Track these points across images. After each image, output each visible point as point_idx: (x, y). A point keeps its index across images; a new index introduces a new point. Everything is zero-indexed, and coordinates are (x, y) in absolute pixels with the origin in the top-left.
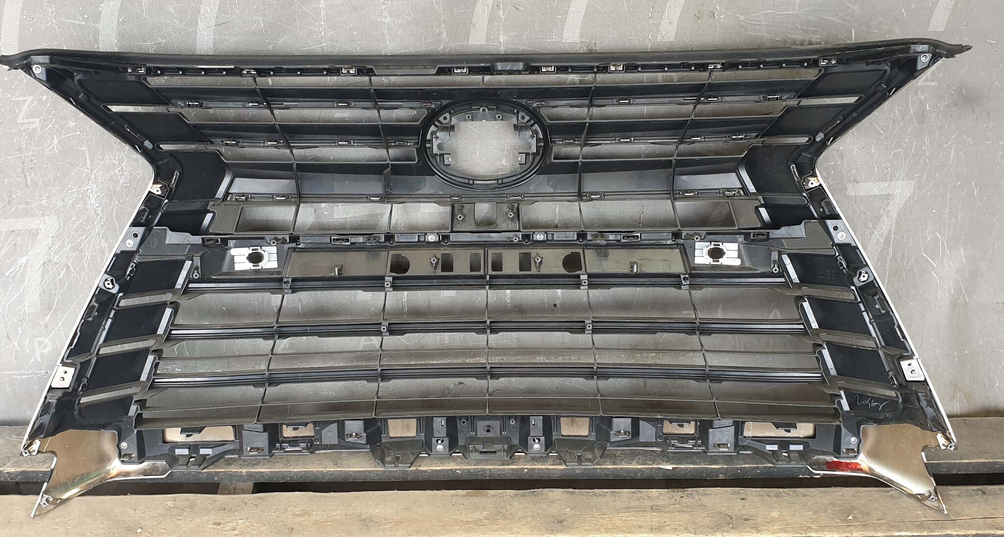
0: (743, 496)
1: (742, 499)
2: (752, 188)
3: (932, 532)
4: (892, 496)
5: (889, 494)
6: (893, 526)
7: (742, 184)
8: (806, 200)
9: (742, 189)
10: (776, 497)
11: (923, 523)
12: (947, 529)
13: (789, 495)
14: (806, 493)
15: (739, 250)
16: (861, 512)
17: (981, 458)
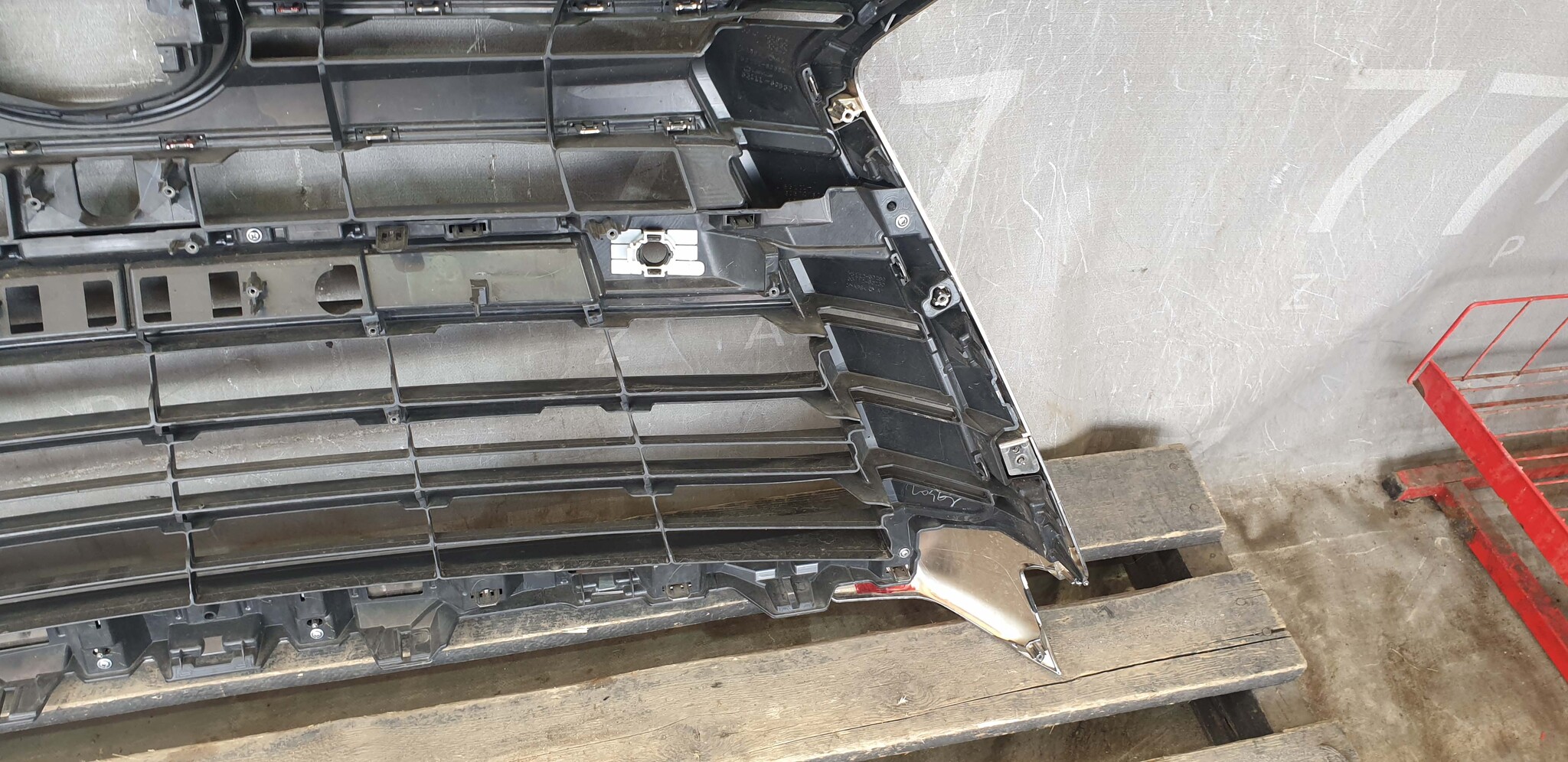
0: (717, 678)
1: (716, 685)
2: (721, 110)
3: (1037, 713)
4: (967, 641)
5: (962, 637)
6: (973, 710)
7: (701, 106)
8: (832, 144)
9: (702, 114)
10: (775, 672)
11: (1021, 696)
12: (1057, 702)
13: (796, 662)
14: (825, 653)
15: (700, 244)
16: (920, 684)
17: (1099, 540)
